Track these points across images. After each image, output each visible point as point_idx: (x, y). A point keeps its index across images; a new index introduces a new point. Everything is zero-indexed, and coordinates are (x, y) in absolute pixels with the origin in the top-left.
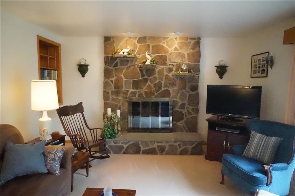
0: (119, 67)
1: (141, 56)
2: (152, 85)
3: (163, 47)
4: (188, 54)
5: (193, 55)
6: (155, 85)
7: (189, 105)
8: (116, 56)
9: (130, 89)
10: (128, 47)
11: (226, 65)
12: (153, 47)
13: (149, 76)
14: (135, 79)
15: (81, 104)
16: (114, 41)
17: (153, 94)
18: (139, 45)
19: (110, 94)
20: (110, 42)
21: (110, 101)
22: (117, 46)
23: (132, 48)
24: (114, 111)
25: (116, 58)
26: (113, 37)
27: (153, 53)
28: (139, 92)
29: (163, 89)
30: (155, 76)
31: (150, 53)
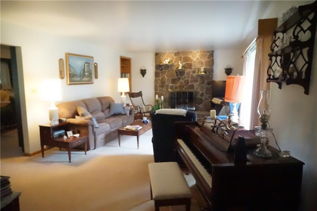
0: (163, 70)
1: (176, 63)
2: (183, 81)
3: (190, 58)
4: (205, 62)
5: (209, 62)
6: (185, 81)
7: (206, 94)
8: (161, 64)
9: (170, 84)
10: (168, 59)
11: (231, 68)
12: (184, 58)
13: (182, 76)
14: (173, 78)
15: (141, 92)
16: (160, 55)
17: (184, 87)
18: (175, 57)
19: (158, 87)
20: (158, 56)
21: (158, 92)
22: (163, 58)
23: (171, 59)
24: (160, 97)
25: (162, 66)
26: (160, 53)
27: (183, 62)
28: (175, 85)
29: (190, 84)
30: (184, 76)
31: (181, 62)
